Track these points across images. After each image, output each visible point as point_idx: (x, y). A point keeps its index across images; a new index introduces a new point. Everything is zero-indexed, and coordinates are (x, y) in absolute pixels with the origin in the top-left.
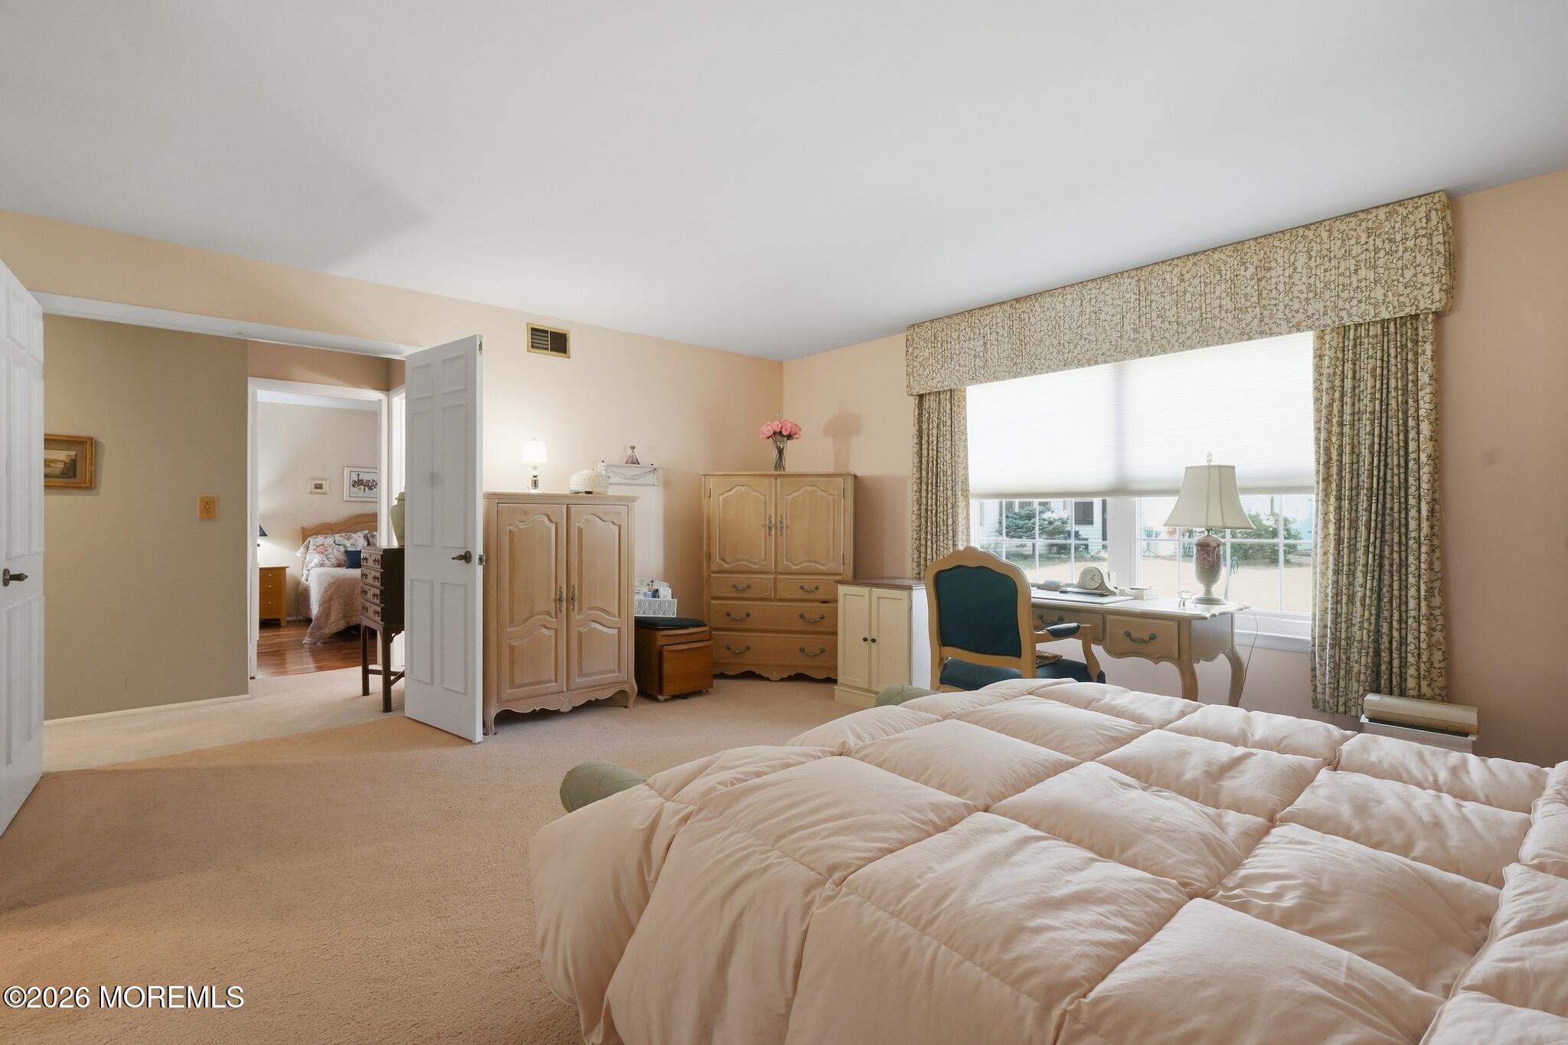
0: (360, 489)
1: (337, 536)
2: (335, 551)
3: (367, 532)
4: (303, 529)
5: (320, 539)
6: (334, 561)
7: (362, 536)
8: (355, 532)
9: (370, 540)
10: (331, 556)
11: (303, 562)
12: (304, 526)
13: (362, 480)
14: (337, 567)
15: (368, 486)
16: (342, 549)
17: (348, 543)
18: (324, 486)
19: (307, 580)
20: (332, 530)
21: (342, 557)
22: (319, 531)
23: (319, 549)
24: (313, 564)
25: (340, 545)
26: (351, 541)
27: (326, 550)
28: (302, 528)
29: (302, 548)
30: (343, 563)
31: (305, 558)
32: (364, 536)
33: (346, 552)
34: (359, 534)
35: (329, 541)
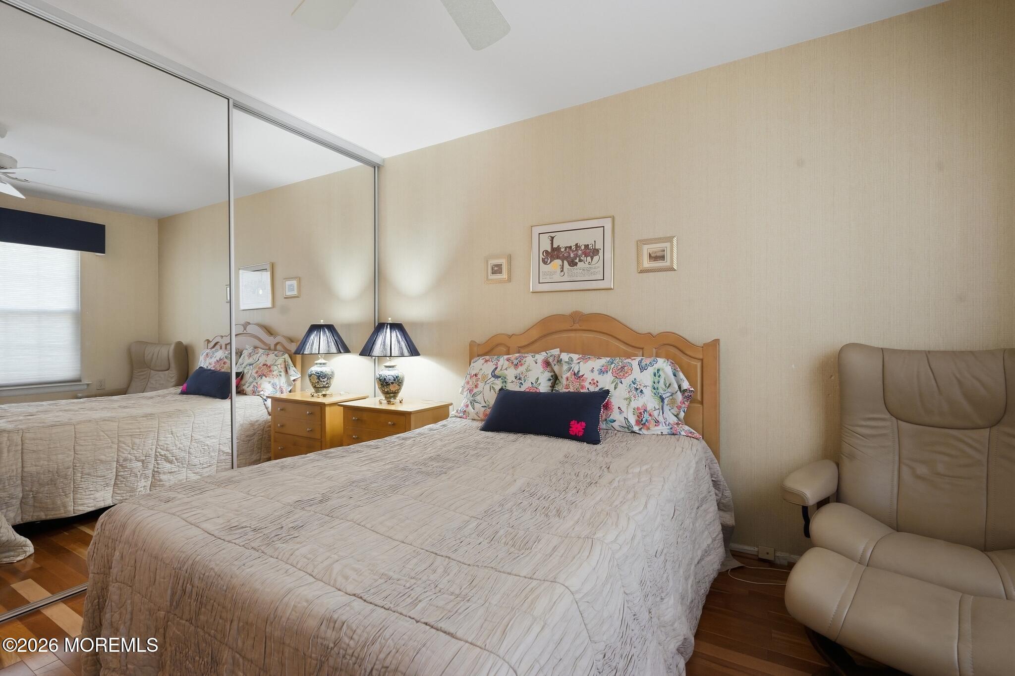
0: (555, 267)
1: (503, 359)
2: (487, 388)
3: (556, 351)
6: (480, 409)
8: (532, 353)
10: (479, 398)
13: (558, 248)
15: (566, 258)
17: (511, 374)
18: (504, 269)
23: (471, 383)
25: (498, 377)
26: (520, 370)
27: (476, 386)
32: (546, 362)
33: (502, 392)
35: (488, 368)
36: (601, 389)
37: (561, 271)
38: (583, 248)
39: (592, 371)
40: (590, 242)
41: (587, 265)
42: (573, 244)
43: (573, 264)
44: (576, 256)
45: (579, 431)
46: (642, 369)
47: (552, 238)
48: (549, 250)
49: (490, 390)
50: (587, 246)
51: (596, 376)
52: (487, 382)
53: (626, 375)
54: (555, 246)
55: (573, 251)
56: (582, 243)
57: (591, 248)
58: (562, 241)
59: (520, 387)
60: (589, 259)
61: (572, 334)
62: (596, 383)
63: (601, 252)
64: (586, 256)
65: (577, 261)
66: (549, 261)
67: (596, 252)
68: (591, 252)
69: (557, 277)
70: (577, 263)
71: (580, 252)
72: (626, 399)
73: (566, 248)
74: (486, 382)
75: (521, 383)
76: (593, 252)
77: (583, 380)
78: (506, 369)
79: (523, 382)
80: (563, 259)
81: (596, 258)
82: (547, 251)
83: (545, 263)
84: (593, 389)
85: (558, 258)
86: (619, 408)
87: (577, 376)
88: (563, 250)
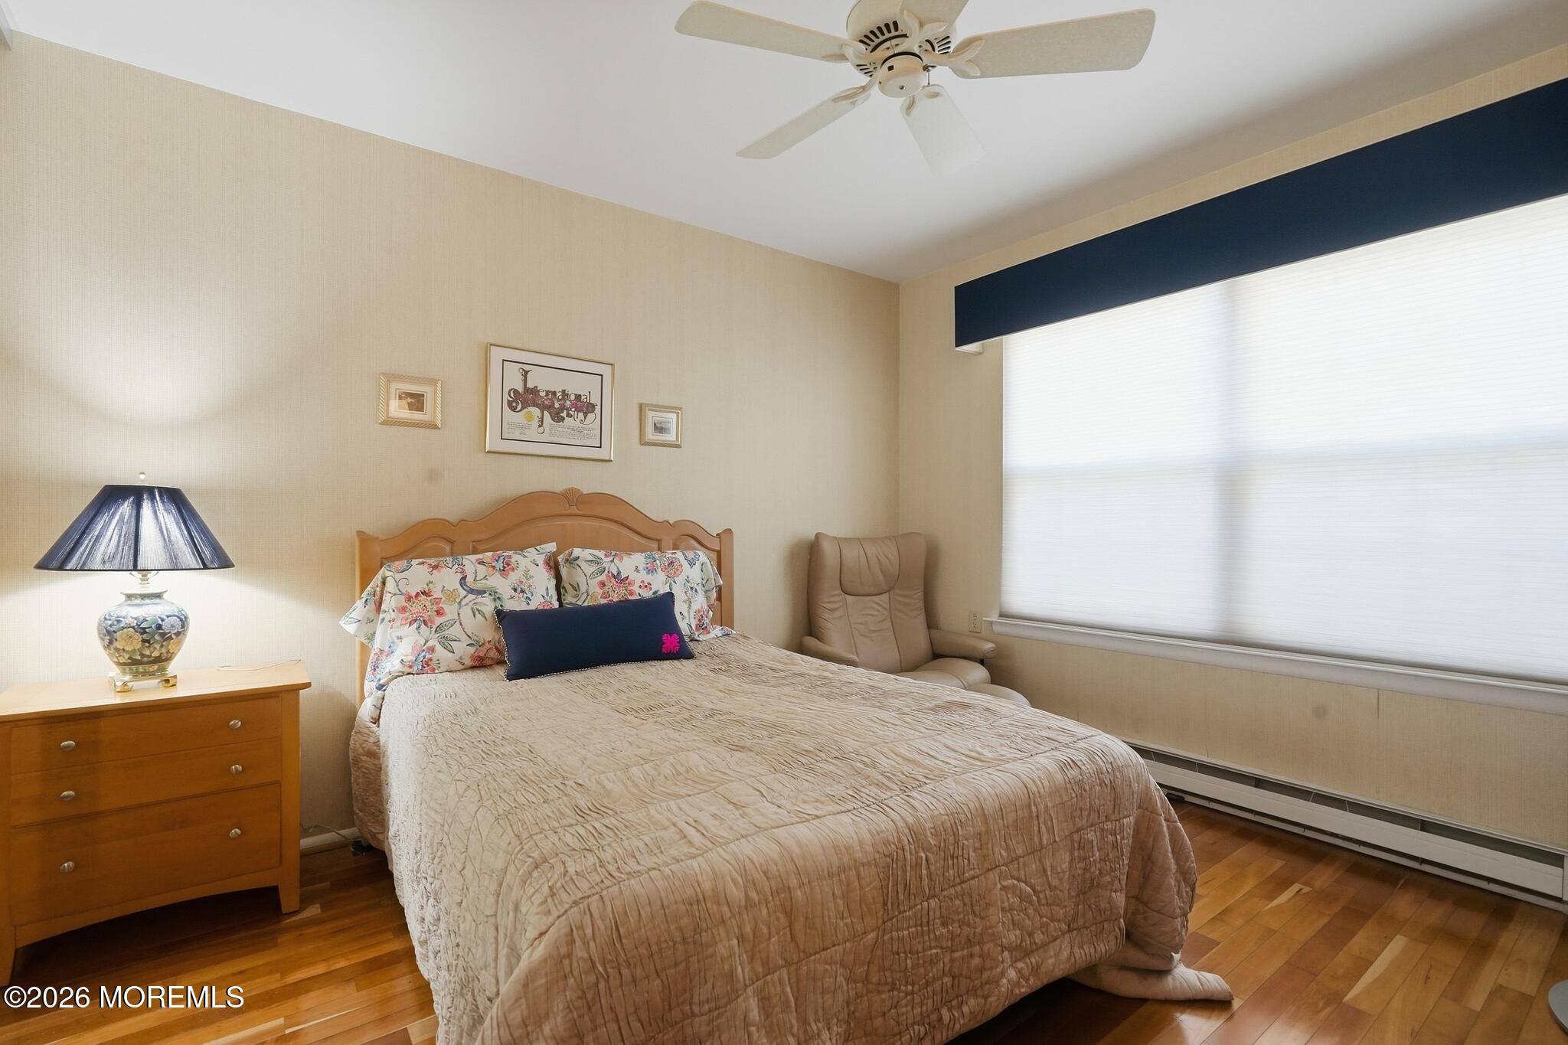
0: (530, 417)
1: (469, 562)
2: (466, 612)
3: (552, 547)
4: (364, 539)
5: (417, 575)
6: (463, 650)
7: (540, 560)
8: (521, 548)
9: (564, 571)
10: (455, 631)
11: (365, 649)
12: (370, 529)
13: (535, 391)
14: (473, 668)
15: (549, 408)
16: (488, 606)
17: (503, 585)
18: (428, 404)
19: (376, 721)
20: (451, 542)
21: (489, 633)
22: (415, 546)
23: (415, 608)
24: (392, 664)
25: (480, 592)
26: (514, 577)
27: (439, 613)
28: (360, 533)
29: (360, 603)
30: (493, 654)
31: (371, 637)
32: (547, 563)
33: (501, 615)
34: (531, 552)
35: (447, 578)
36: (655, 593)
37: (540, 426)
38: (573, 397)
39: (637, 569)
40: (583, 392)
41: (577, 424)
42: (558, 389)
43: (557, 418)
44: (563, 408)
45: (675, 647)
46: (692, 564)
47: (526, 372)
48: (521, 390)
49: (474, 616)
50: (578, 397)
51: (644, 576)
52: (463, 603)
53: (678, 573)
54: (530, 385)
55: (559, 400)
56: (572, 391)
57: (585, 400)
58: (542, 381)
59: (528, 604)
60: (581, 415)
61: (569, 522)
62: (648, 586)
63: (598, 409)
64: (578, 410)
65: (564, 414)
66: (519, 407)
67: (589, 408)
68: (585, 407)
69: (533, 433)
70: (564, 419)
71: (568, 403)
72: (685, 602)
73: (548, 392)
74: (460, 602)
75: (527, 598)
76: (587, 406)
77: (629, 584)
78: (485, 578)
79: (530, 597)
80: (543, 408)
81: (590, 416)
82: (516, 392)
83: (514, 409)
84: (647, 594)
85: (535, 405)
86: (681, 613)
87: (618, 578)
88: (542, 394)
